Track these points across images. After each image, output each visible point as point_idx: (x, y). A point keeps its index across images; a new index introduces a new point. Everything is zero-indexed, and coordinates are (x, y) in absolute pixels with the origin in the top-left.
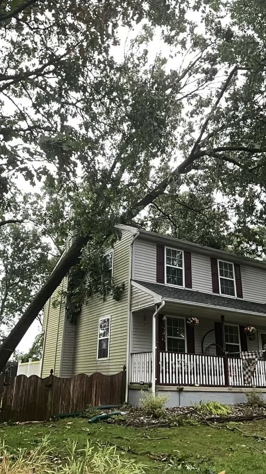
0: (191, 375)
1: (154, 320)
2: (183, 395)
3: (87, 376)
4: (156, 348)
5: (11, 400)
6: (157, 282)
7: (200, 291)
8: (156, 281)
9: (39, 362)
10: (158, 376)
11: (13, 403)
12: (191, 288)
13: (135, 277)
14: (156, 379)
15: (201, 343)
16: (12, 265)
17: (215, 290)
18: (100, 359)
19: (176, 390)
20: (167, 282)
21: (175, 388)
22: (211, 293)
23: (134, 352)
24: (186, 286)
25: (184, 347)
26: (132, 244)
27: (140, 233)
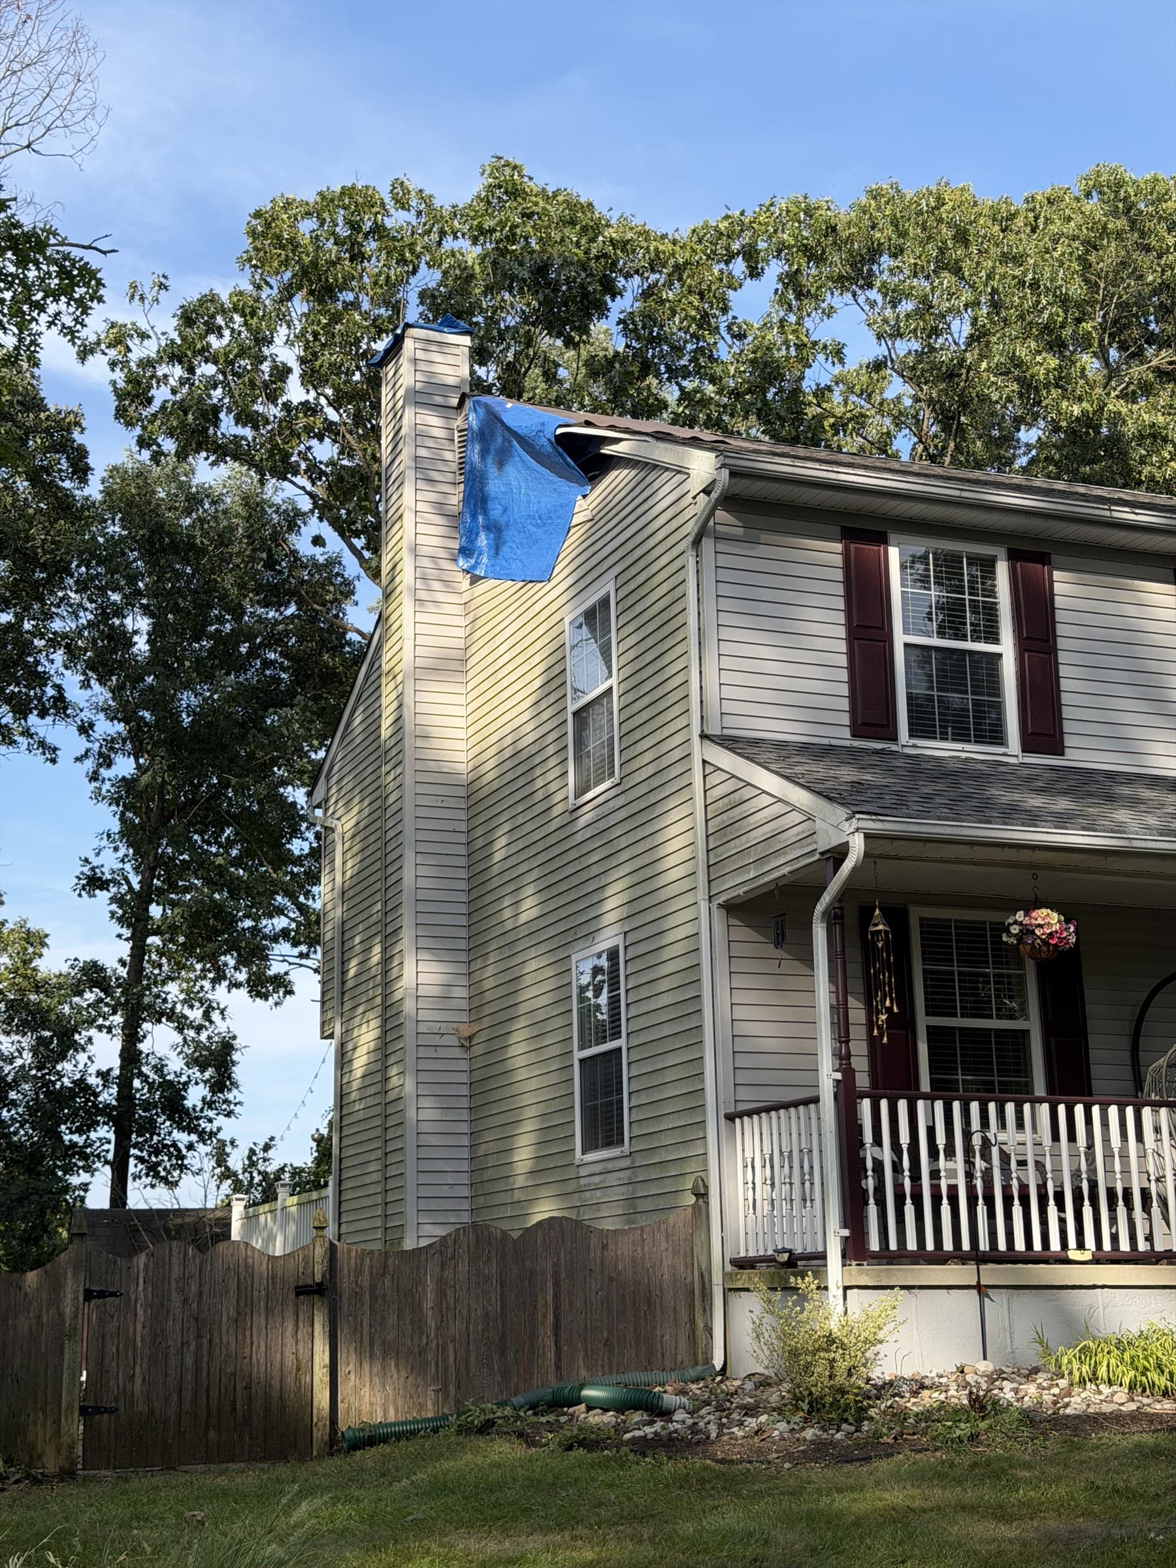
1: (820, 934)
3: (505, 1234)
4: (839, 1076)
6: (855, 735)
8: (847, 733)
9: (324, 1193)
10: (854, 1216)
12: (1058, 749)
13: (729, 721)
14: (846, 1233)
15: (1126, 1043)
16: (162, 703)
18: (592, 1156)
19: (959, 1280)
20: (913, 734)
23: (742, 1107)
24: (1027, 748)
25: (1027, 1071)
26: (697, 543)
27: (733, 474)
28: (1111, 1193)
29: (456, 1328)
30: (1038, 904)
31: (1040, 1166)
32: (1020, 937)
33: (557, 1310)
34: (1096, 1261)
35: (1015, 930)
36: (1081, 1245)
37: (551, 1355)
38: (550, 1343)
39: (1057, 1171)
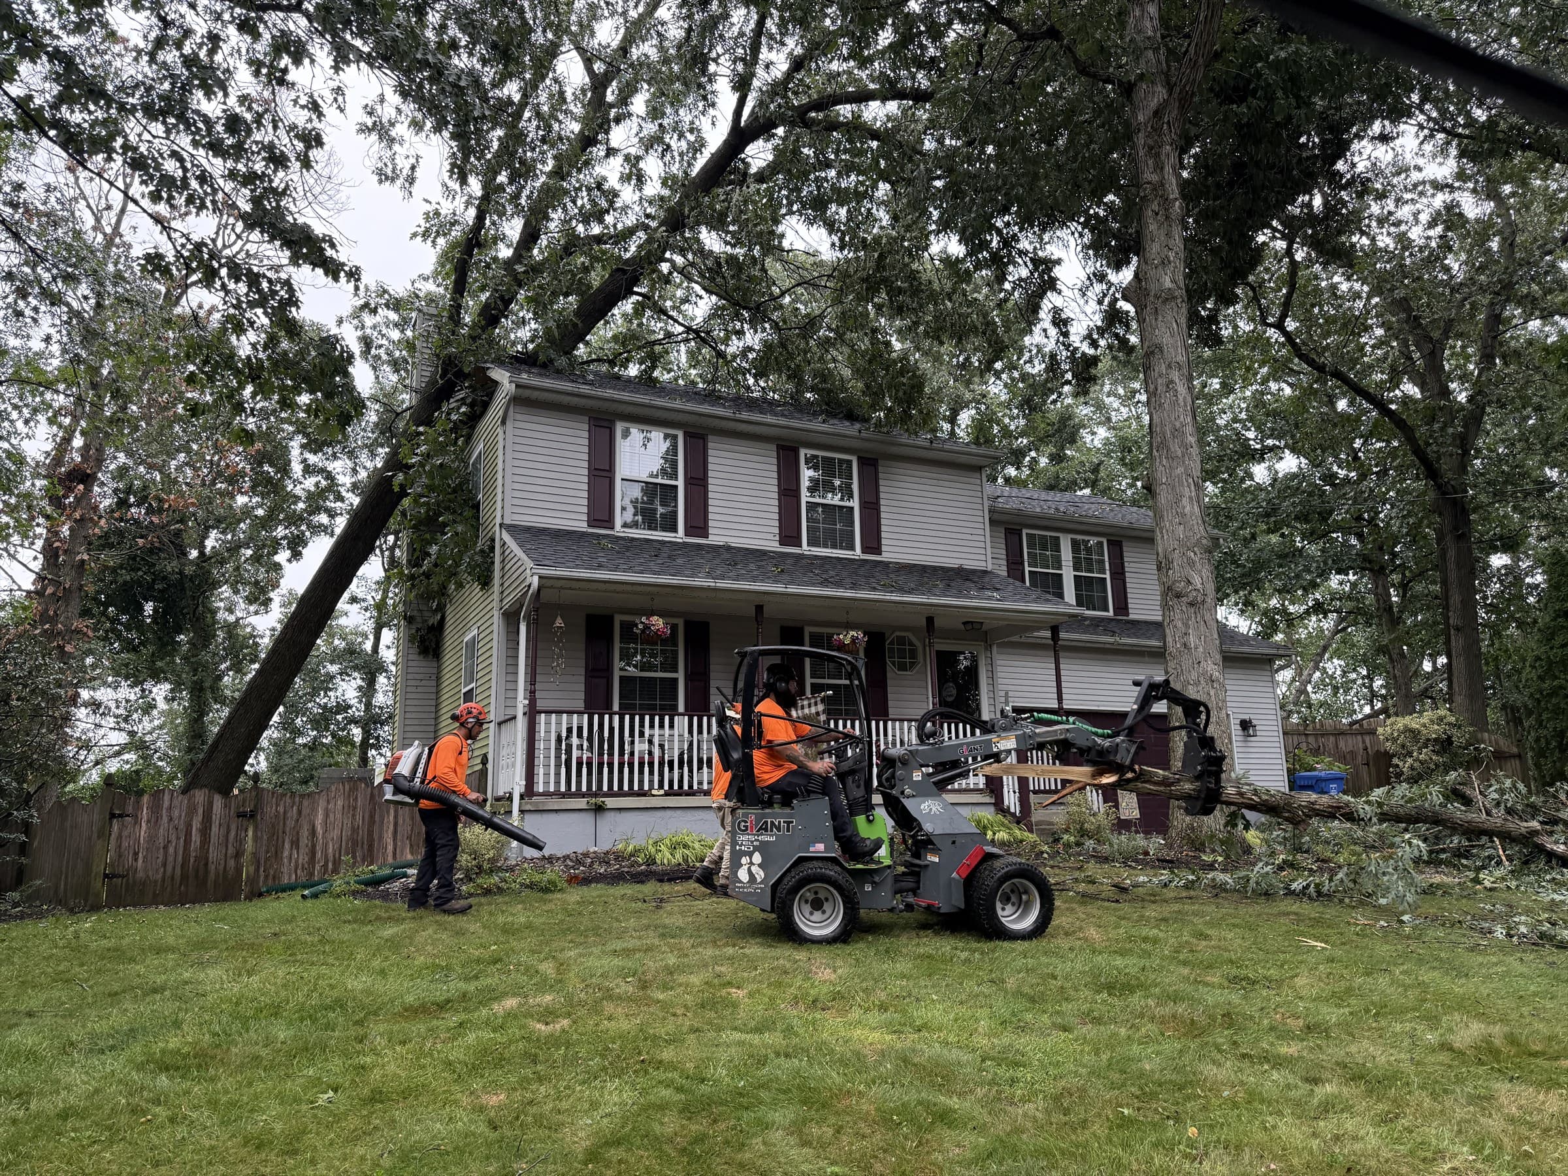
0: (641, 772)
1: (522, 628)
2: (607, 820)
4: (527, 702)
5: (136, 854)
7: (736, 542)
8: (585, 525)
10: (530, 776)
11: (140, 861)
12: (705, 535)
13: (516, 517)
14: (524, 783)
17: (789, 535)
19: (584, 806)
20: (626, 526)
21: (582, 803)
22: (773, 545)
23: (505, 718)
24: (687, 533)
25: (676, 699)
26: (504, 422)
27: (517, 386)
28: (700, 761)
29: (336, 833)
30: (652, 613)
31: (661, 746)
32: (643, 631)
33: (396, 824)
34: (667, 794)
35: (641, 626)
36: (661, 786)
37: (390, 848)
38: (390, 841)
39: (671, 749)
